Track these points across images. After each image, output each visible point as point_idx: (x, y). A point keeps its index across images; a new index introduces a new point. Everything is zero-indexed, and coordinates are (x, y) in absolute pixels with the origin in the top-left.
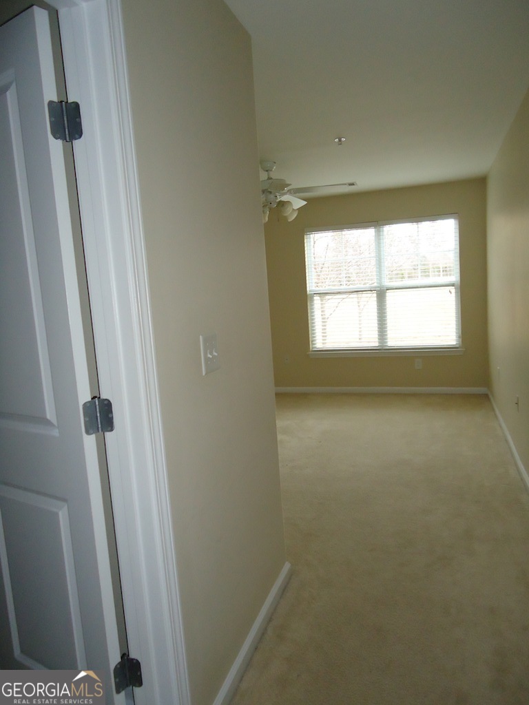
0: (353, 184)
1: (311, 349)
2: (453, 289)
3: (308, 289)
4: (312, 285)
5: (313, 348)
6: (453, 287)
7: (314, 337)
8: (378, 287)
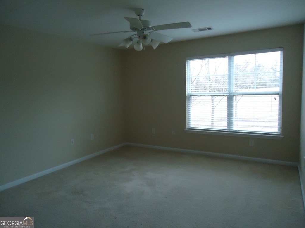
0: (210, 29)
1: (187, 128)
2: (277, 97)
3: (187, 93)
4: (189, 91)
5: (188, 127)
6: (278, 96)
7: (189, 121)
8: (228, 93)
